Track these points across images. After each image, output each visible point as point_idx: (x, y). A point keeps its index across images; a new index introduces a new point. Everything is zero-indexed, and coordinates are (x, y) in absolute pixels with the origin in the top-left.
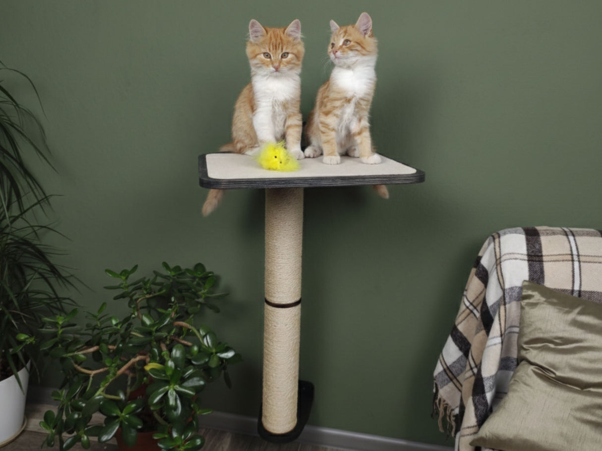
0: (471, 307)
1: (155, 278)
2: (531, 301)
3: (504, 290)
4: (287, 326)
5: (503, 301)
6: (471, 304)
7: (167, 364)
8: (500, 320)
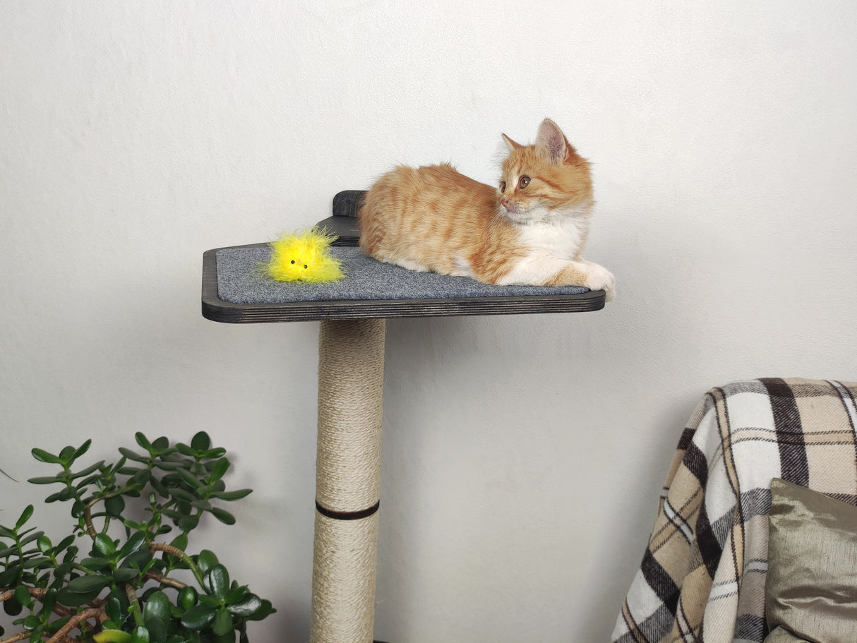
0: (678, 521)
1: (122, 462)
2: (790, 517)
3: (738, 495)
4: (354, 553)
5: (738, 515)
6: (678, 514)
7: (137, 631)
8: (733, 549)
